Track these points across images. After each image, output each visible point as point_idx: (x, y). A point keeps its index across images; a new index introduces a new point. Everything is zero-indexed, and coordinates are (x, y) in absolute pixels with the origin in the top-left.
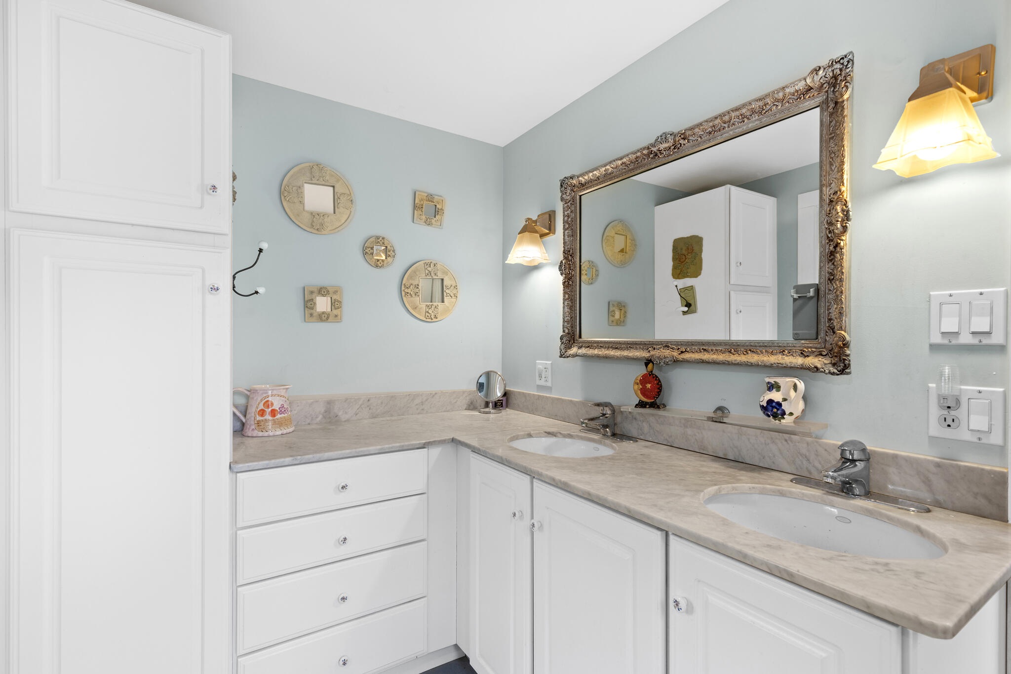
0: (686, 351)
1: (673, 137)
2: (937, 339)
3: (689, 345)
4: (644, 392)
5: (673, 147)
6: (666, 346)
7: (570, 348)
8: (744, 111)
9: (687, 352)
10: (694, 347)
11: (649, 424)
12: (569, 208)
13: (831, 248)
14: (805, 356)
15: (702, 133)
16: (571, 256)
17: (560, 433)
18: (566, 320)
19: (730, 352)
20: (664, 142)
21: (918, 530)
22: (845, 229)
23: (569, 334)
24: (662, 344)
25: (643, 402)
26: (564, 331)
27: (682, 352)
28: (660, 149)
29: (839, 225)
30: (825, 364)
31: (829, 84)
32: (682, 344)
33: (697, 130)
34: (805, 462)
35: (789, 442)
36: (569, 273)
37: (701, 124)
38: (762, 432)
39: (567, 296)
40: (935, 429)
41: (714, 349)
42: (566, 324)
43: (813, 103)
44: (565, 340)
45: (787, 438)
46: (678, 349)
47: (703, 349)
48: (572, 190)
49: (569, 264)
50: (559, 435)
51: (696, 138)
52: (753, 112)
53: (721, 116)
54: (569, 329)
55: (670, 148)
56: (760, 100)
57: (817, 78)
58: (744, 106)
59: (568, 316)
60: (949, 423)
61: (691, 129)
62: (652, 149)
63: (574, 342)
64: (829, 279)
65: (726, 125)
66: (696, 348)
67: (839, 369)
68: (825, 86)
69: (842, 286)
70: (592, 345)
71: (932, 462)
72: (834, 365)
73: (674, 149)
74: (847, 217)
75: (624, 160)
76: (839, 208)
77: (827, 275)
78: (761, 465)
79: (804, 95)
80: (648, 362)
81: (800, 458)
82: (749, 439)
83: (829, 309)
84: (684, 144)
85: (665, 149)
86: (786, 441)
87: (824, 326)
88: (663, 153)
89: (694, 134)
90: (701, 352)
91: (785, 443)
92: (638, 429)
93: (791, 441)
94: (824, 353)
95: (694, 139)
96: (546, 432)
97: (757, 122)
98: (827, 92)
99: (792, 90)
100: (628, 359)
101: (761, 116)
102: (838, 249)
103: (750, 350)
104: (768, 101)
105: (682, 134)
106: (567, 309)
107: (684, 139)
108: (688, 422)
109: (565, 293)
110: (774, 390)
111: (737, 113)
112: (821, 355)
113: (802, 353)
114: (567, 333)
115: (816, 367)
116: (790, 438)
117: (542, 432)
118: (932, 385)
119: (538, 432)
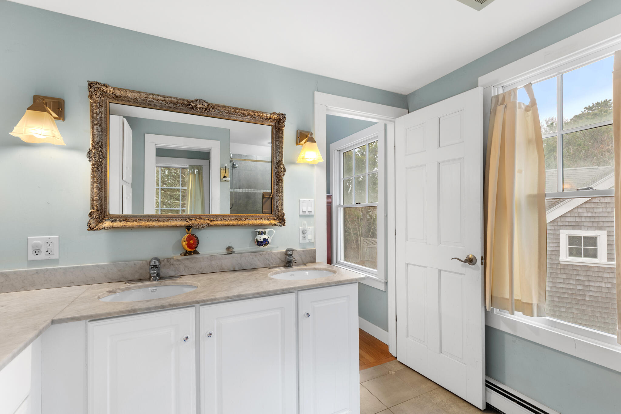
0: (213, 220)
1: (207, 104)
2: (301, 213)
3: (214, 217)
4: (189, 245)
5: (205, 109)
6: (199, 218)
7: (102, 221)
8: (246, 112)
9: (215, 220)
10: (218, 218)
11: (185, 265)
12: (98, 108)
13: (278, 180)
14: (269, 220)
15: (223, 111)
16: (100, 147)
17: (119, 289)
18: (95, 199)
19: (238, 220)
20: (202, 104)
21: (315, 269)
22: (284, 174)
23: (98, 210)
24: (196, 217)
25: (189, 251)
26: (93, 208)
27: (211, 221)
28: (197, 106)
29: (282, 173)
30: (278, 223)
31: (277, 120)
32: (210, 217)
33: (221, 108)
34: (268, 262)
35: (262, 255)
36: (98, 160)
37: (225, 106)
38: (251, 254)
39: (96, 179)
40: (301, 241)
41: (230, 218)
42: (95, 202)
43: (271, 124)
44: (95, 216)
45: (261, 254)
46: (208, 219)
47: (223, 219)
48: (102, 95)
49: (99, 154)
50: (118, 291)
51: (219, 111)
52: (249, 115)
53: (236, 109)
54: (97, 207)
55: (203, 109)
56: (253, 112)
57: (274, 116)
58: (247, 110)
59: (97, 196)
60: (304, 238)
61: (219, 106)
62: (192, 103)
63: (104, 217)
64: (277, 192)
65: (236, 114)
66: (219, 218)
67: (282, 224)
68: (276, 120)
69: (282, 194)
70: (128, 219)
71: (302, 250)
72: (280, 223)
73: (205, 110)
74: (285, 170)
75: (167, 99)
76: (282, 167)
77: (276, 190)
78: (251, 268)
79: (268, 119)
80: (188, 228)
81: (266, 260)
82: (245, 258)
83: (276, 203)
84: (212, 111)
85: (200, 108)
86: (261, 255)
87: (275, 208)
88: (198, 109)
89: (219, 109)
90: (222, 220)
91: (260, 256)
92: (175, 270)
93: (263, 255)
94: (276, 219)
95: (218, 111)
96: (108, 292)
97: (249, 120)
98: (276, 123)
99: (265, 115)
100: (171, 227)
101: (251, 118)
102: (281, 181)
103: (247, 219)
104: (256, 114)
105: (213, 106)
106: (95, 190)
107: (213, 109)
108: (212, 258)
109: (93, 177)
110: (264, 234)
111: (243, 112)
112: (275, 219)
113: (268, 219)
114: (96, 210)
115: (275, 224)
116: (262, 253)
117: (105, 292)
118: (300, 227)
119: (103, 293)
